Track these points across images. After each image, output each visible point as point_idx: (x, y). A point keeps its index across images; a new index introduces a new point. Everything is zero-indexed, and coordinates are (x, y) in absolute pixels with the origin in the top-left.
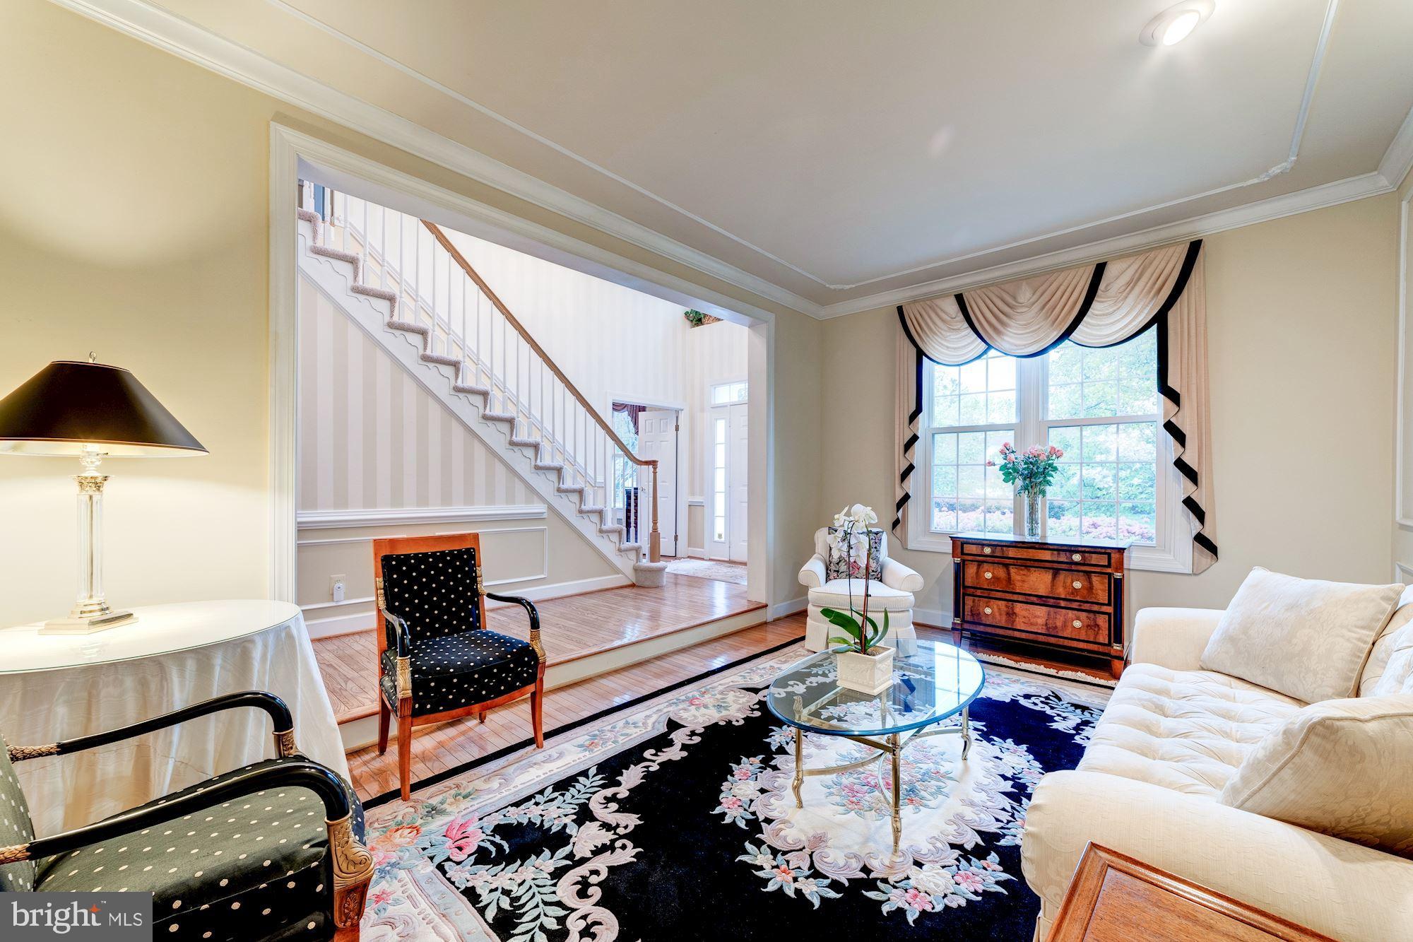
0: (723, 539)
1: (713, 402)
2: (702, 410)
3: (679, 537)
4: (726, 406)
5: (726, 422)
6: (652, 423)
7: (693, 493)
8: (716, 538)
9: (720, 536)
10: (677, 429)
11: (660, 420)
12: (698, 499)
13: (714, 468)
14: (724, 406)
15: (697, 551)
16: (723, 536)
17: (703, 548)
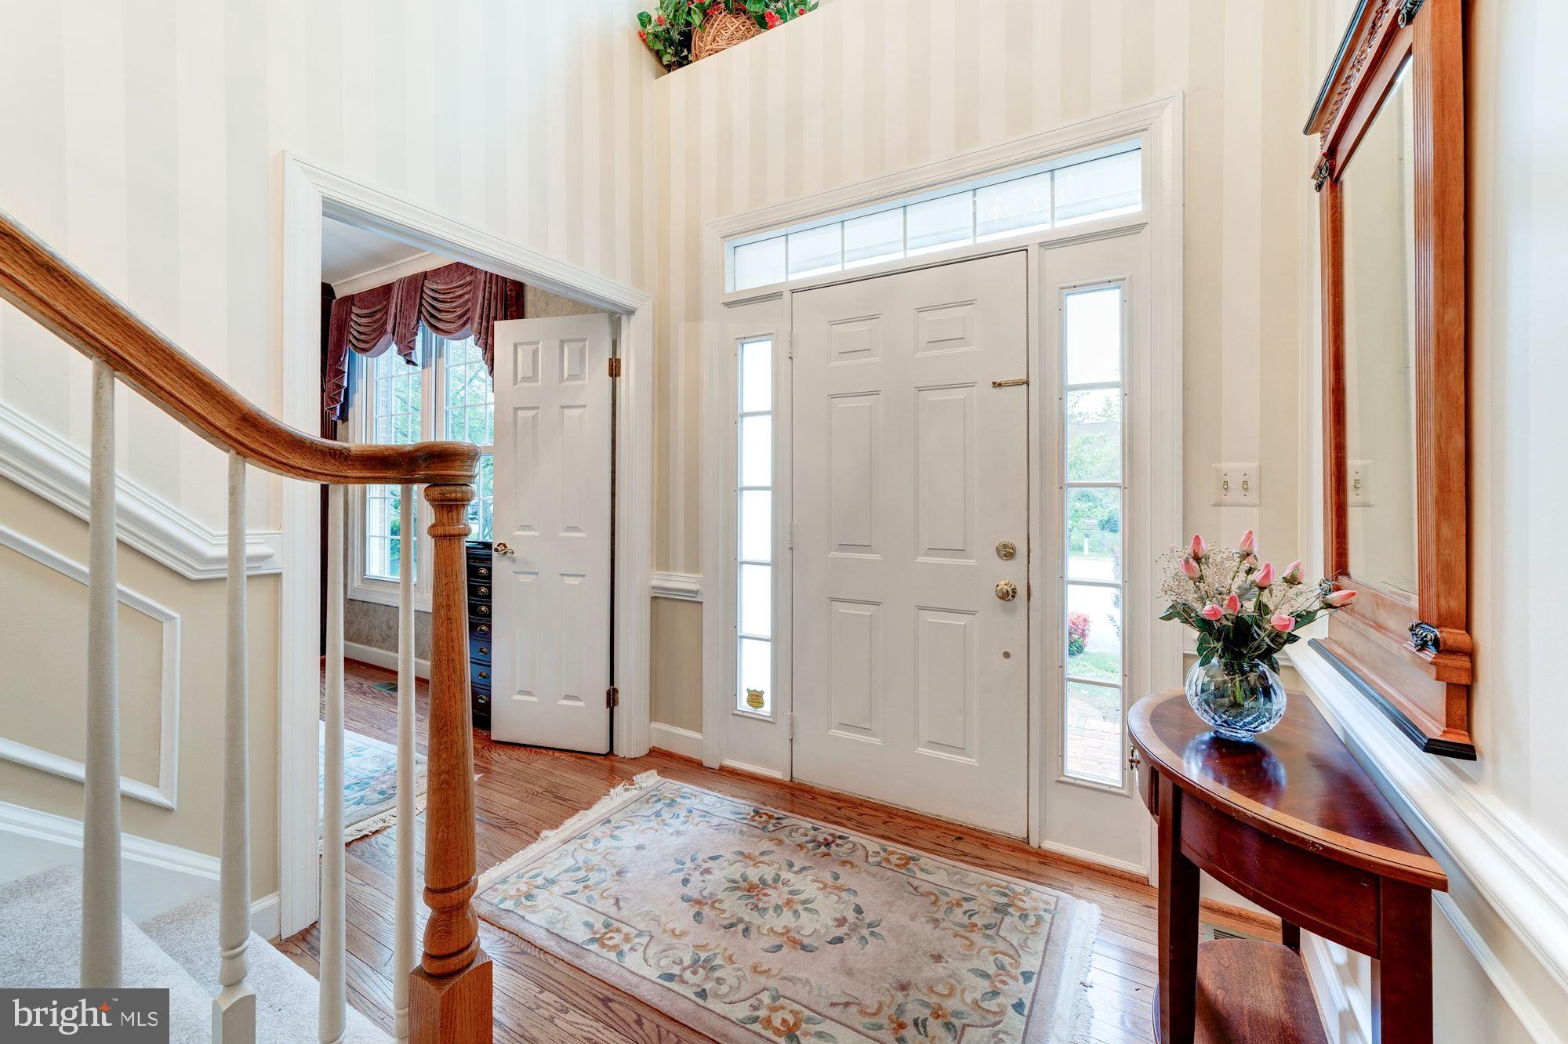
0: (766, 709)
1: (729, 289)
2: (695, 314)
3: (622, 697)
4: (778, 295)
5: (775, 350)
6: (535, 353)
7: (663, 560)
8: (743, 704)
9: (755, 698)
10: (614, 370)
11: (562, 342)
12: (680, 580)
13: (733, 490)
14: (771, 296)
15: (681, 739)
16: (767, 698)
17: (700, 730)
